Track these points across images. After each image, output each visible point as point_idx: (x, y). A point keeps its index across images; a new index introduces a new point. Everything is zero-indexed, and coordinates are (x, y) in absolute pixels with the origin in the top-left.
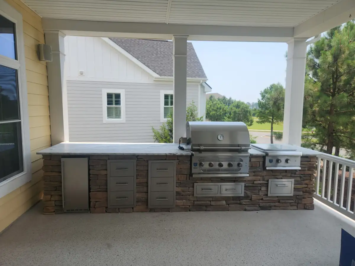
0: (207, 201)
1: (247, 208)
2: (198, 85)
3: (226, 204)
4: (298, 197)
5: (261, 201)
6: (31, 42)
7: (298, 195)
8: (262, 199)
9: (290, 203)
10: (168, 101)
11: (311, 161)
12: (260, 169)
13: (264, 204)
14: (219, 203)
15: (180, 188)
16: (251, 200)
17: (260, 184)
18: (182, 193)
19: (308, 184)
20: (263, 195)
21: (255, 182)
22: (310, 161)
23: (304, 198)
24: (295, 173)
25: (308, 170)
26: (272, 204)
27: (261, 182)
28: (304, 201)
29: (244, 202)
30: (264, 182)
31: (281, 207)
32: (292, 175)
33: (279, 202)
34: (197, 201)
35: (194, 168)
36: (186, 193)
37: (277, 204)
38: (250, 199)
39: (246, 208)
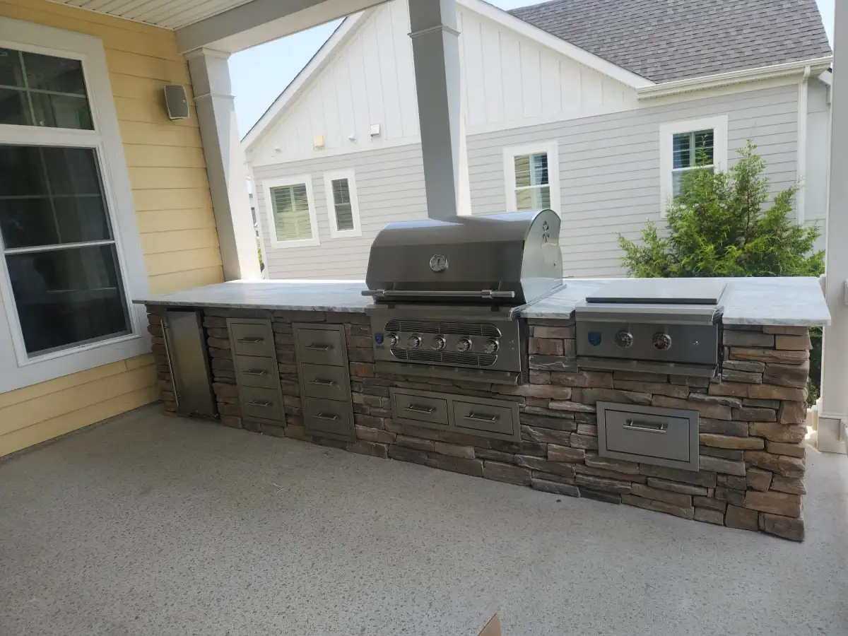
0: (426, 439)
1: (534, 480)
2: (797, 85)
3: (478, 457)
4: (720, 479)
5: (579, 468)
6: (142, 88)
7: (725, 474)
8: (583, 463)
9: (693, 496)
10: (688, 152)
11: (777, 347)
12: (565, 364)
13: (591, 478)
14: (456, 450)
15: (361, 394)
16: (546, 457)
17: (574, 412)
18: (369, 410)
19: (768, 436)
20: (586, 450)
21: (552, 405)
22: (774, 348)
23: (751, 489)
24: (707, 389)
25: (765, 382)
26: (619, 485)
27: (577, 406)
28: (753, 501)
29: (525, 458)
30: (583, 407)
31: (654, 503)
32: (692, 395)
33: (646, 484)
34: (403, 435)
35: (378, 347)
36: (377, 410)
37: (638, 488)
38: (543, 454)
39: (531, 481)
